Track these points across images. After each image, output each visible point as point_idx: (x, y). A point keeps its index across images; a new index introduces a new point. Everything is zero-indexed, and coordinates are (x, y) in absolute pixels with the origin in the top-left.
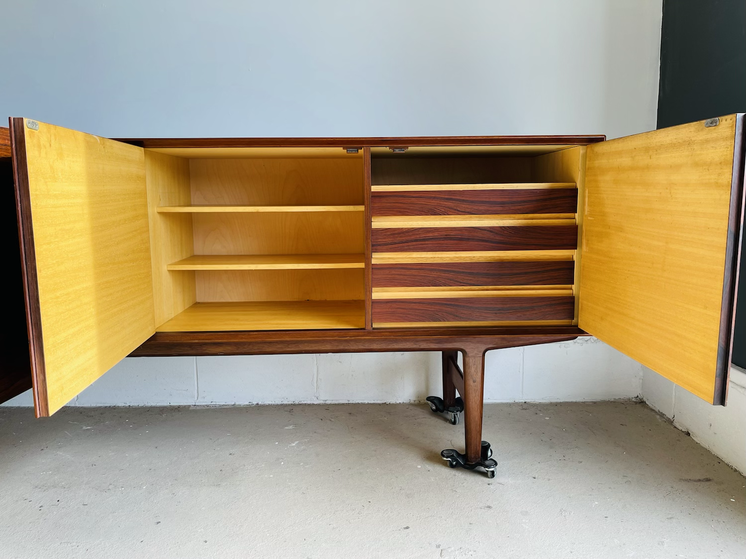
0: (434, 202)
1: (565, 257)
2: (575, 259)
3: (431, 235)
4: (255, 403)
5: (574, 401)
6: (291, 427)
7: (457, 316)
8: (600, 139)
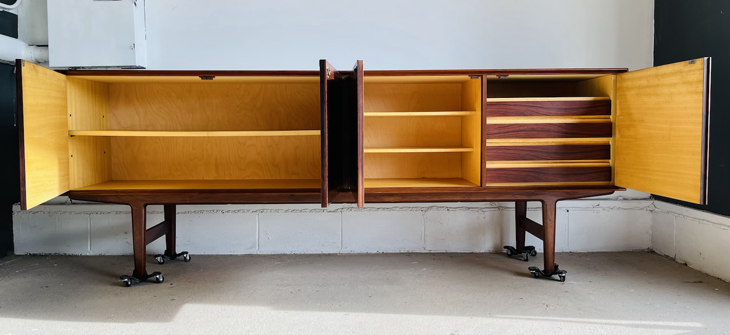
0: (524, 109)
1: (604, 142)
2: (611, 143)
3: (522, 128)
4: (381, 252)
5: (604, 251)
6: (416, 262)
7: (539, 179)
8: (625, 71)
